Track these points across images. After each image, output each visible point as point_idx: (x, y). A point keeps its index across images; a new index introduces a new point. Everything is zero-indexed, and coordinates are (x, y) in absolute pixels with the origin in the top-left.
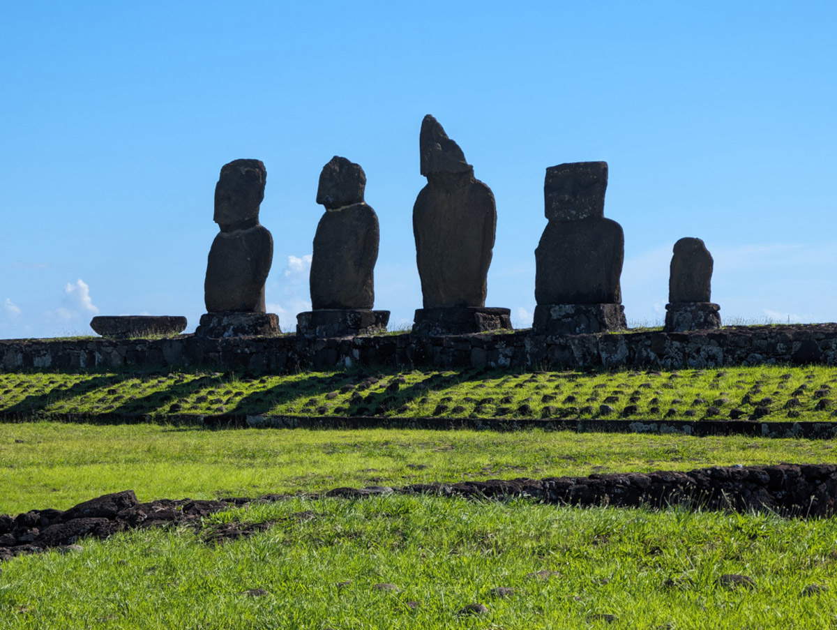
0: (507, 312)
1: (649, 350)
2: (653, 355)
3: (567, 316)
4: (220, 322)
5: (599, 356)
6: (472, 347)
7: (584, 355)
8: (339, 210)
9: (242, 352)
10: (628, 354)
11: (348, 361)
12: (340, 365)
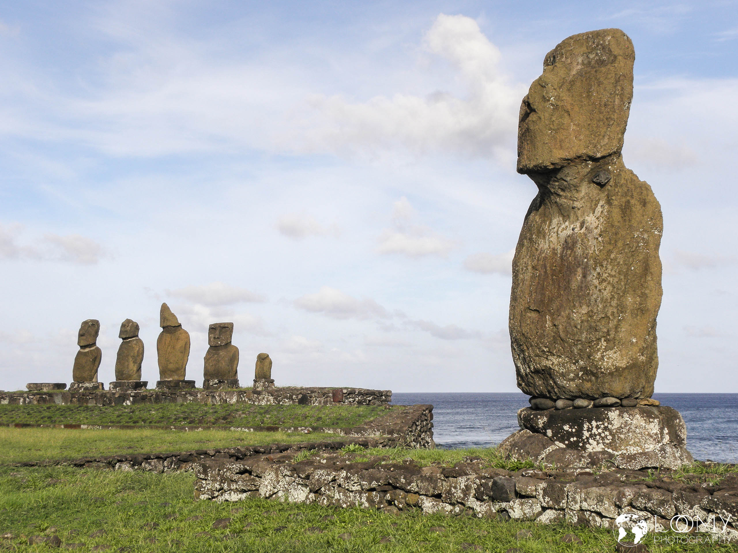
0: (194, 382)
1: (245, 398)
3: (216, 384)
4: (78, 385)
5: (226, 400)
6: (178, 396)
7: (220, 400)
8: (128, 340)
9: (86, 398)
11: (128, 402)
12: (124, 404)
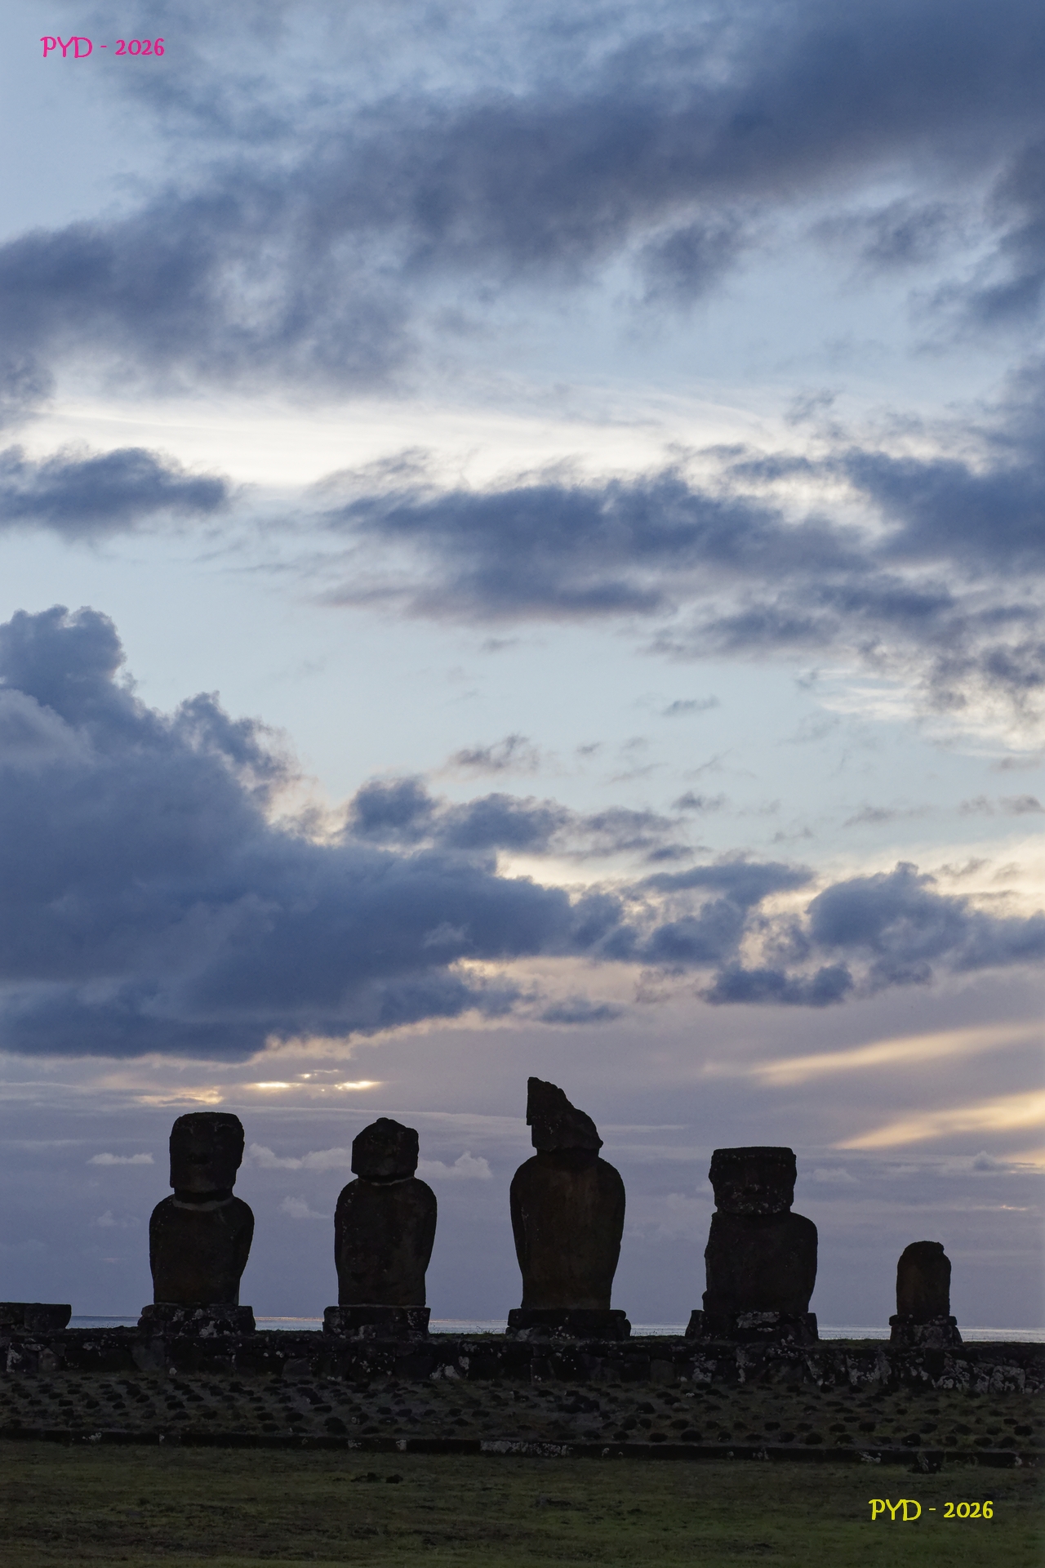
1: (920, 1369)
2: (925, 1376)
3: (766, 1324)
10: (890, 1372)
11: (450, 1371)
12: (436, 1375)
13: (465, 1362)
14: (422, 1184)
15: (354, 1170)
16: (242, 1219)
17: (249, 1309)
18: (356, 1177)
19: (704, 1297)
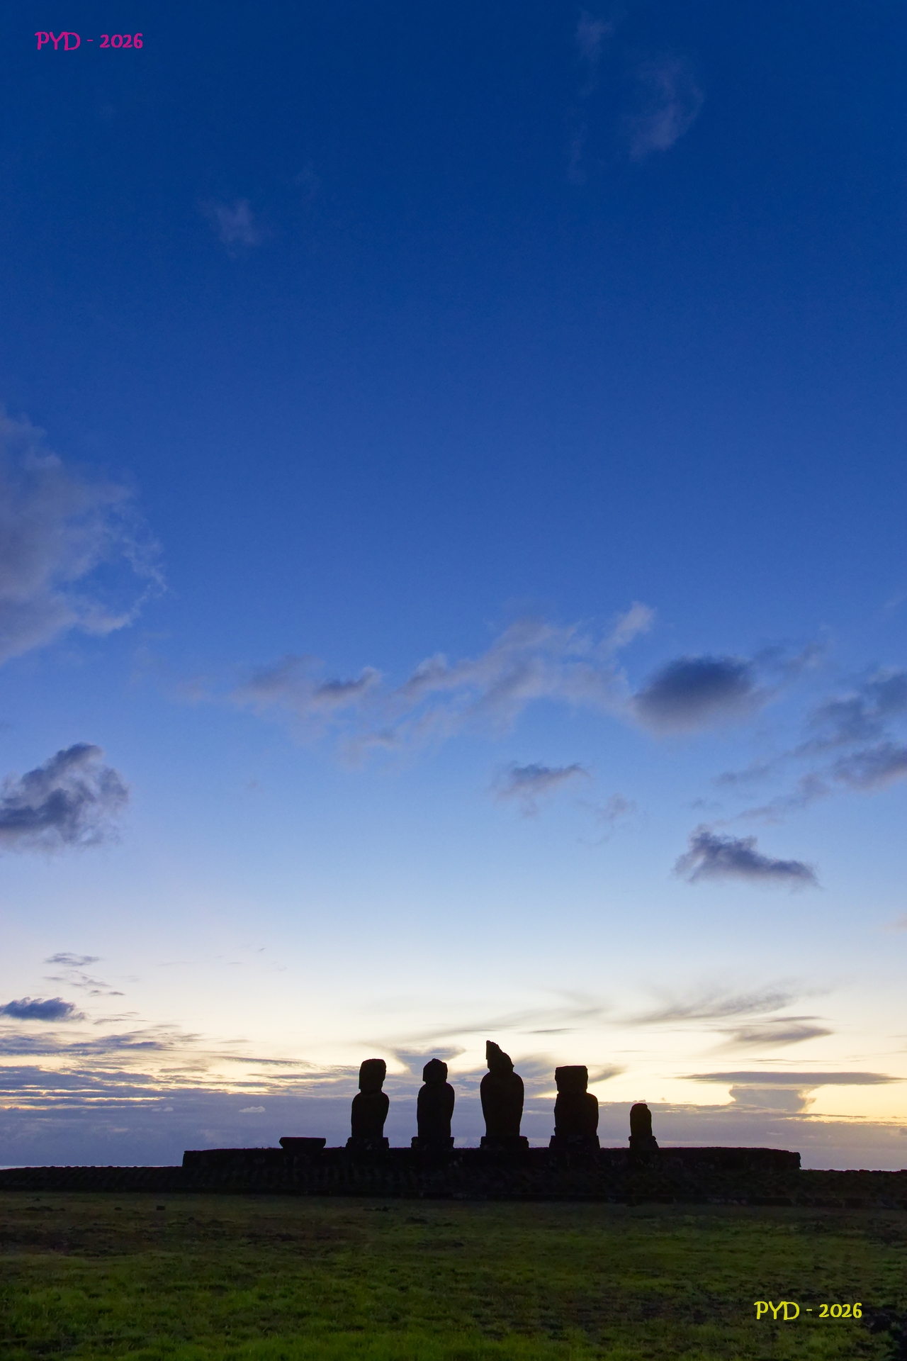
8: (433, 1083)
11: (455, 1163)
12: (450, 1165)
13: (461, 1159)
14: (449, 1086)
15: (424, 1080)
16: (384, 1100)
17: (387, 1138)
18: (425, 1083)
19: (555, 1129)
